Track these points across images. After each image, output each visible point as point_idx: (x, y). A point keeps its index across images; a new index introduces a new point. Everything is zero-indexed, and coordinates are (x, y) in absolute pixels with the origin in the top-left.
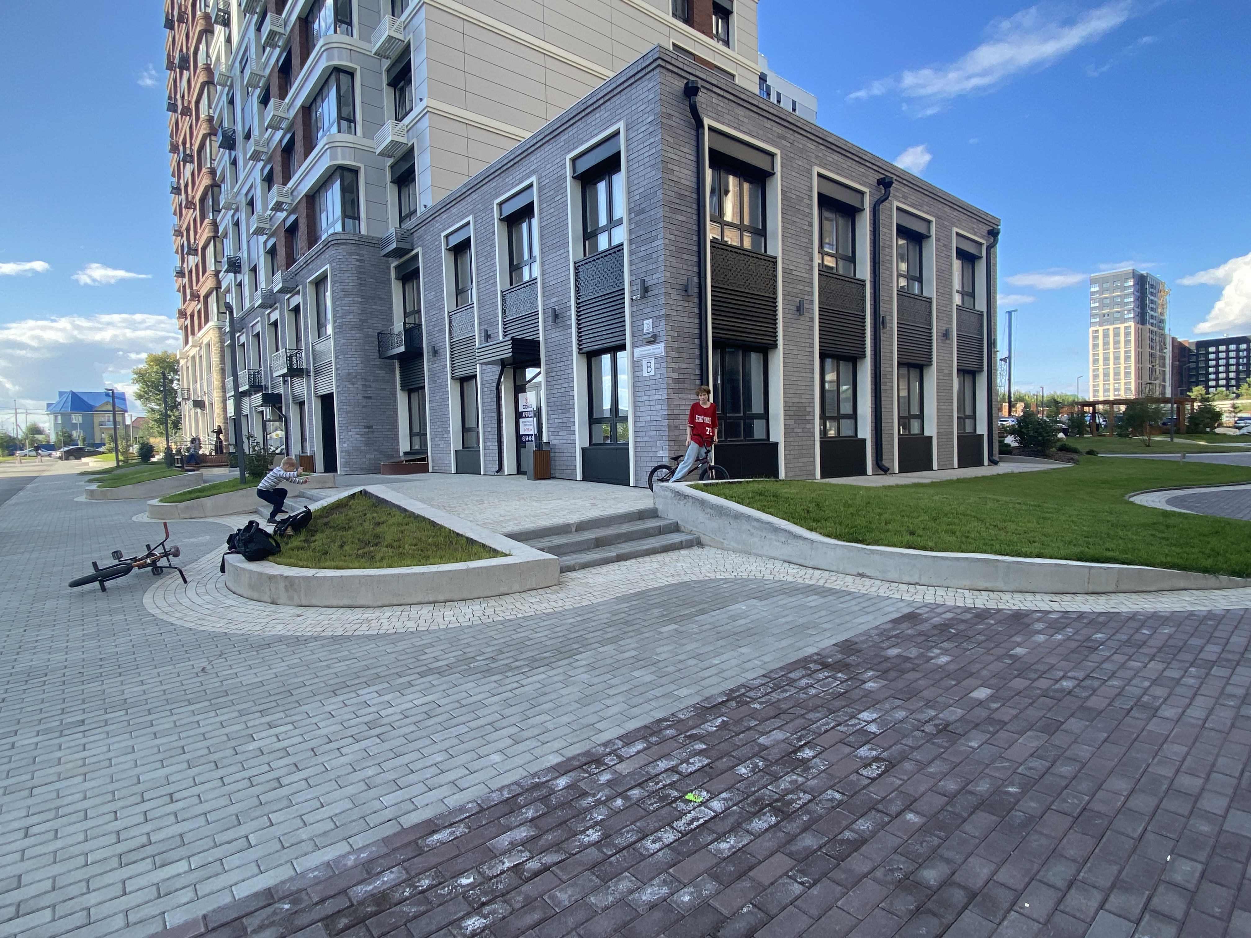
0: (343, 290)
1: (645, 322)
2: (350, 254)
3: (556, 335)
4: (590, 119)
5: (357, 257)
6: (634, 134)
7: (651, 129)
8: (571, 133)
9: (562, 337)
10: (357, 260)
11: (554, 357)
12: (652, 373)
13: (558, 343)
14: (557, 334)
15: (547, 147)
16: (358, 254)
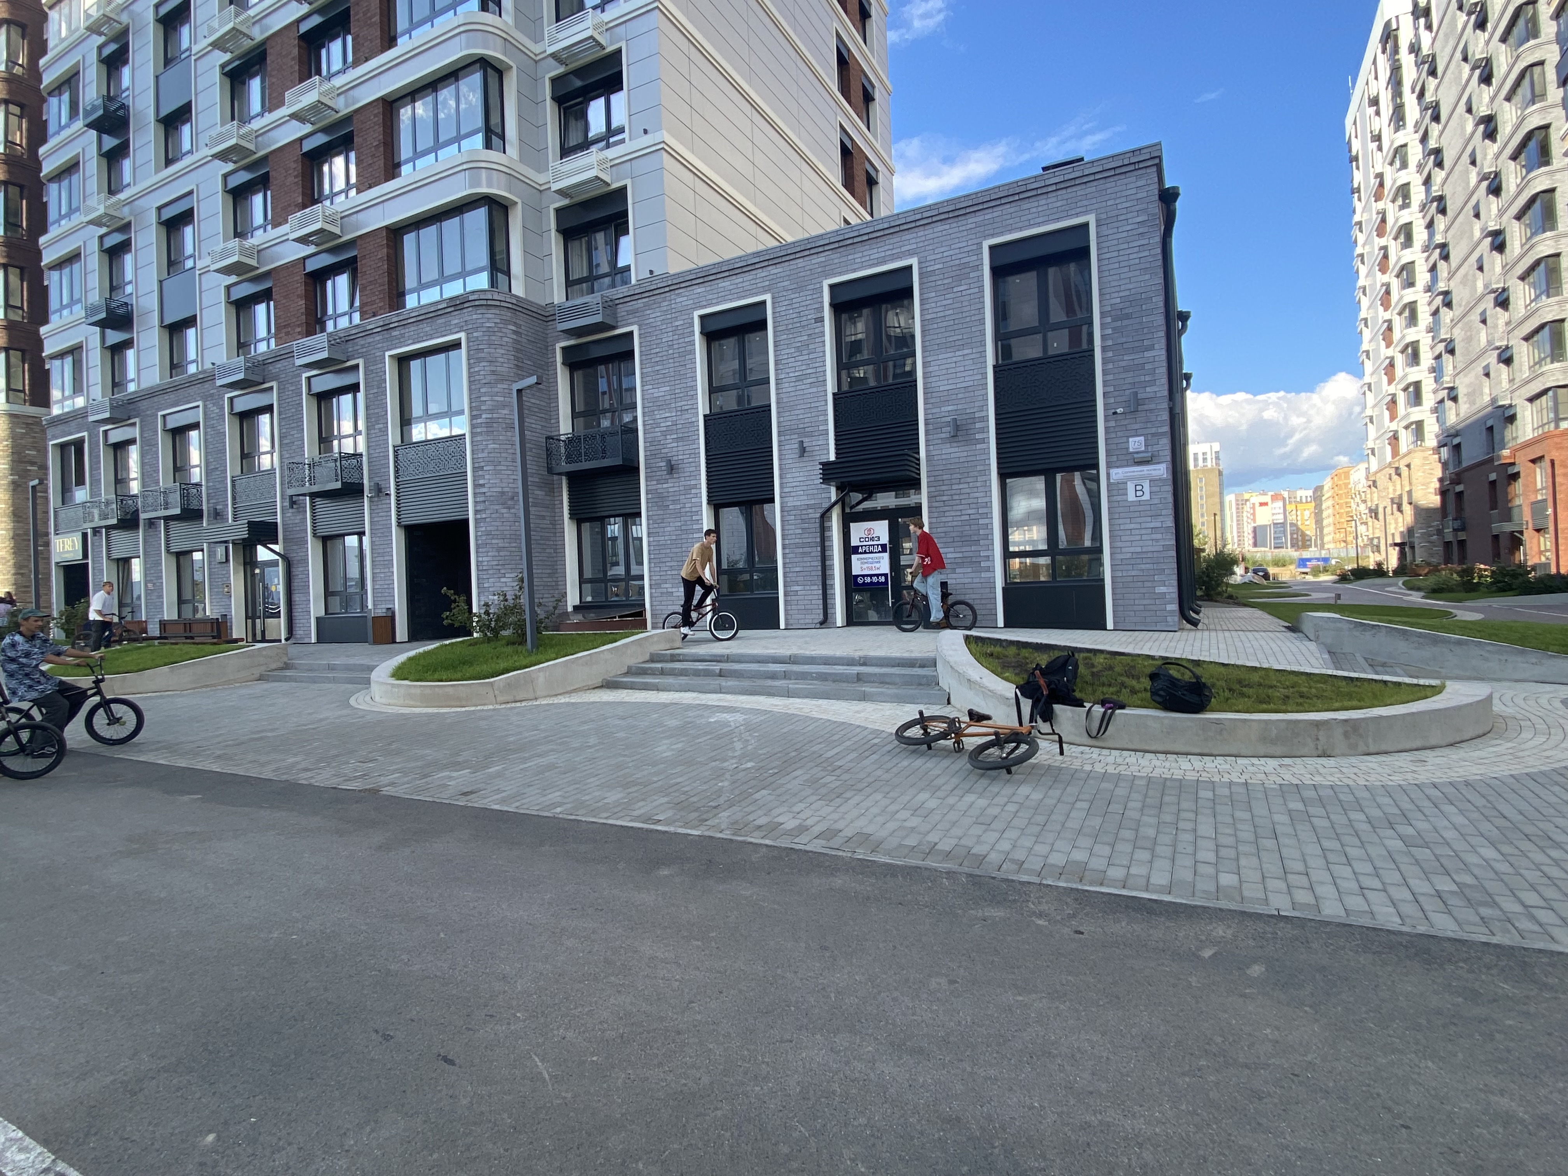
0: (493, 373)
1: (1131, 440)
2: (506, 322)
3: (954, 452)
4: (1025, 205)
5: (514, 328)
6: (1111, 232)
7: (1141, 230)
8: (987, 217)
9: (965, 454)
10: (515, 332)
11: (945, 477)
12: (1147, 497)
13: (953, 461)
14: (956, 450)
15: (939, 227)
16: (515, 324)
